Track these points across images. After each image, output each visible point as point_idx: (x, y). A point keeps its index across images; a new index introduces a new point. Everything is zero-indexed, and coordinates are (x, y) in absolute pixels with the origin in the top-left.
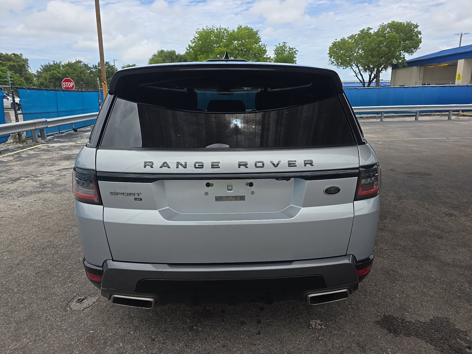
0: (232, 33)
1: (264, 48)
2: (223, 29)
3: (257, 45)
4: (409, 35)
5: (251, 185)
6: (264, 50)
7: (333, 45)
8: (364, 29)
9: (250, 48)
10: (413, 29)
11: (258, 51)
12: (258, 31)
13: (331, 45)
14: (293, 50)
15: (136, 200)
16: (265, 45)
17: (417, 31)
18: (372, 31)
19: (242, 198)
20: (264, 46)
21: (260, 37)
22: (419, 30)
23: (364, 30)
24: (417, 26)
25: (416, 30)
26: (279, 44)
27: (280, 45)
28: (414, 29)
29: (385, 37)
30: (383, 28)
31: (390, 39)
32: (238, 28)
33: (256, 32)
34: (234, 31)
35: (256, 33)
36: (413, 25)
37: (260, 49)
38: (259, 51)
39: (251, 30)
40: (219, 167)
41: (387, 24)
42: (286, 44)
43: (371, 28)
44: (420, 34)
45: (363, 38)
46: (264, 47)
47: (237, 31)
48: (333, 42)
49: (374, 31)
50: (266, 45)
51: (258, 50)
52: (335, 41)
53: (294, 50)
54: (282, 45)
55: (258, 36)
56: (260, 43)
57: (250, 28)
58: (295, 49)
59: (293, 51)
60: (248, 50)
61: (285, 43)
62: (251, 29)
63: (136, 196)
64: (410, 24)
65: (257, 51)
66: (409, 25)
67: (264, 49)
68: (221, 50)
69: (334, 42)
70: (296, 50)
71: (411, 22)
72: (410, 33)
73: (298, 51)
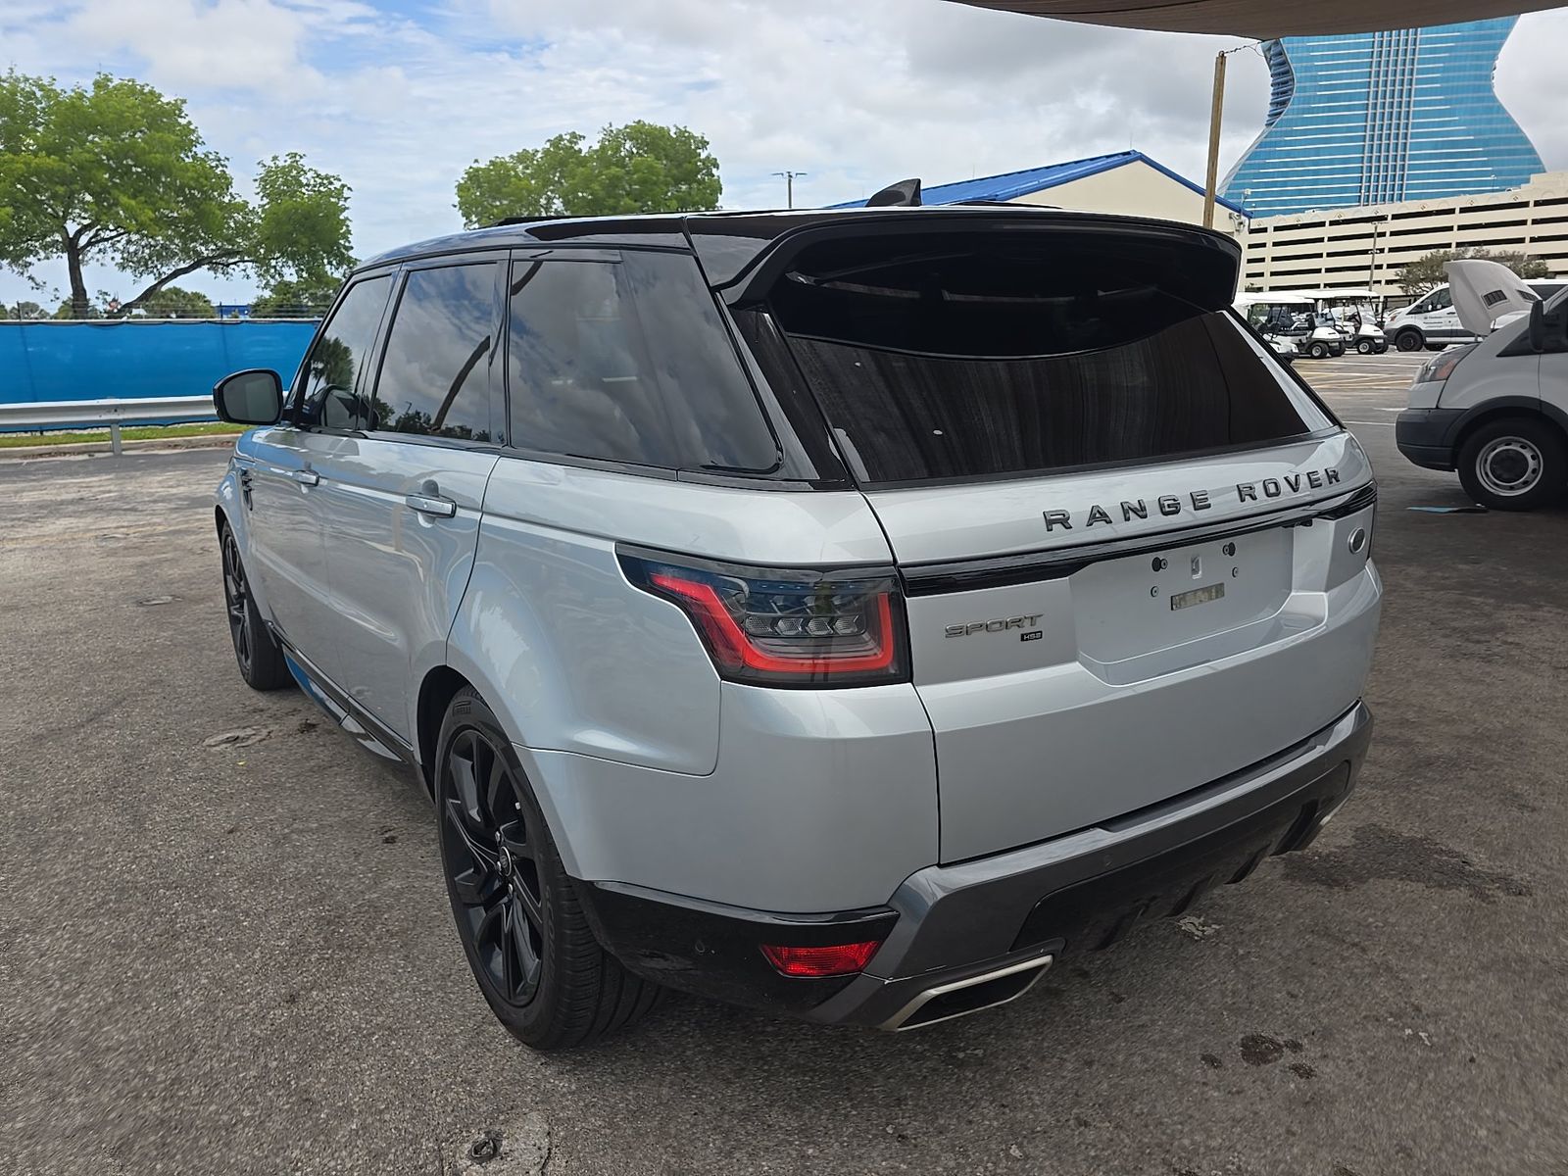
0: (73, 103)
1: (221, 168)
2: (27, 80)
3: (188, 157)
4: (689, 166)
5: (1231, 549)
6: (218, 177)
7: (470, 178)
8: (561, 136)
9: (161, 167)
10: (695, 150)
11: (197, 180)
12: (184, 102)
13: (463, 178)
14: (331, 183)
15: (1027, 640)
16: (223, 158)
17: (708, 157)
18: (583, 146)
19: (1219, 589)
20: (219, 160)
21: (192, 127)
22: (713, 156)
23: (560, 138)
24: (704, 144)
25: (703, 156)
26: (275, 158)
27: (281, 163)
28: (698, 151)
29: (624, 166)
30: (613, 140)
31: (640, 174)
32: (97, 85)
33: (175, 104)
34: (81, 96)
35: (176, 109)
36: (694, 137)
37: (205, 172)
38: (201, 180)
39: (150, 98)
40: (1209, 506)
41: (622, 127)
42: (302, 162)
43: (580, 137)
44: (717, 166)
45: (563, 163)
46: (217, 166)
47: (96, 96)
48: (467, 168)
49: (590, 147)
50: (228, 159)
51: (195, 176)
52: (475, 165)
53: (337, 184)
54: (287, 164)
55: (183, 121)
56: (200, 151)
57: (146, 90)
58: (340, 180)
59: (332, 187)
60: (154, 173)
61: (298, 158)
62: (152, 92)
63: (1027, 629)
64: (687, 134)
65: (192, 178)
66: (684, 137)
67: (218, 171)
68: (33, 165)
69: (471, 168)
70: (343, 186)
71: (688, 129)
72: (690, 162)
73: (349, 189)
